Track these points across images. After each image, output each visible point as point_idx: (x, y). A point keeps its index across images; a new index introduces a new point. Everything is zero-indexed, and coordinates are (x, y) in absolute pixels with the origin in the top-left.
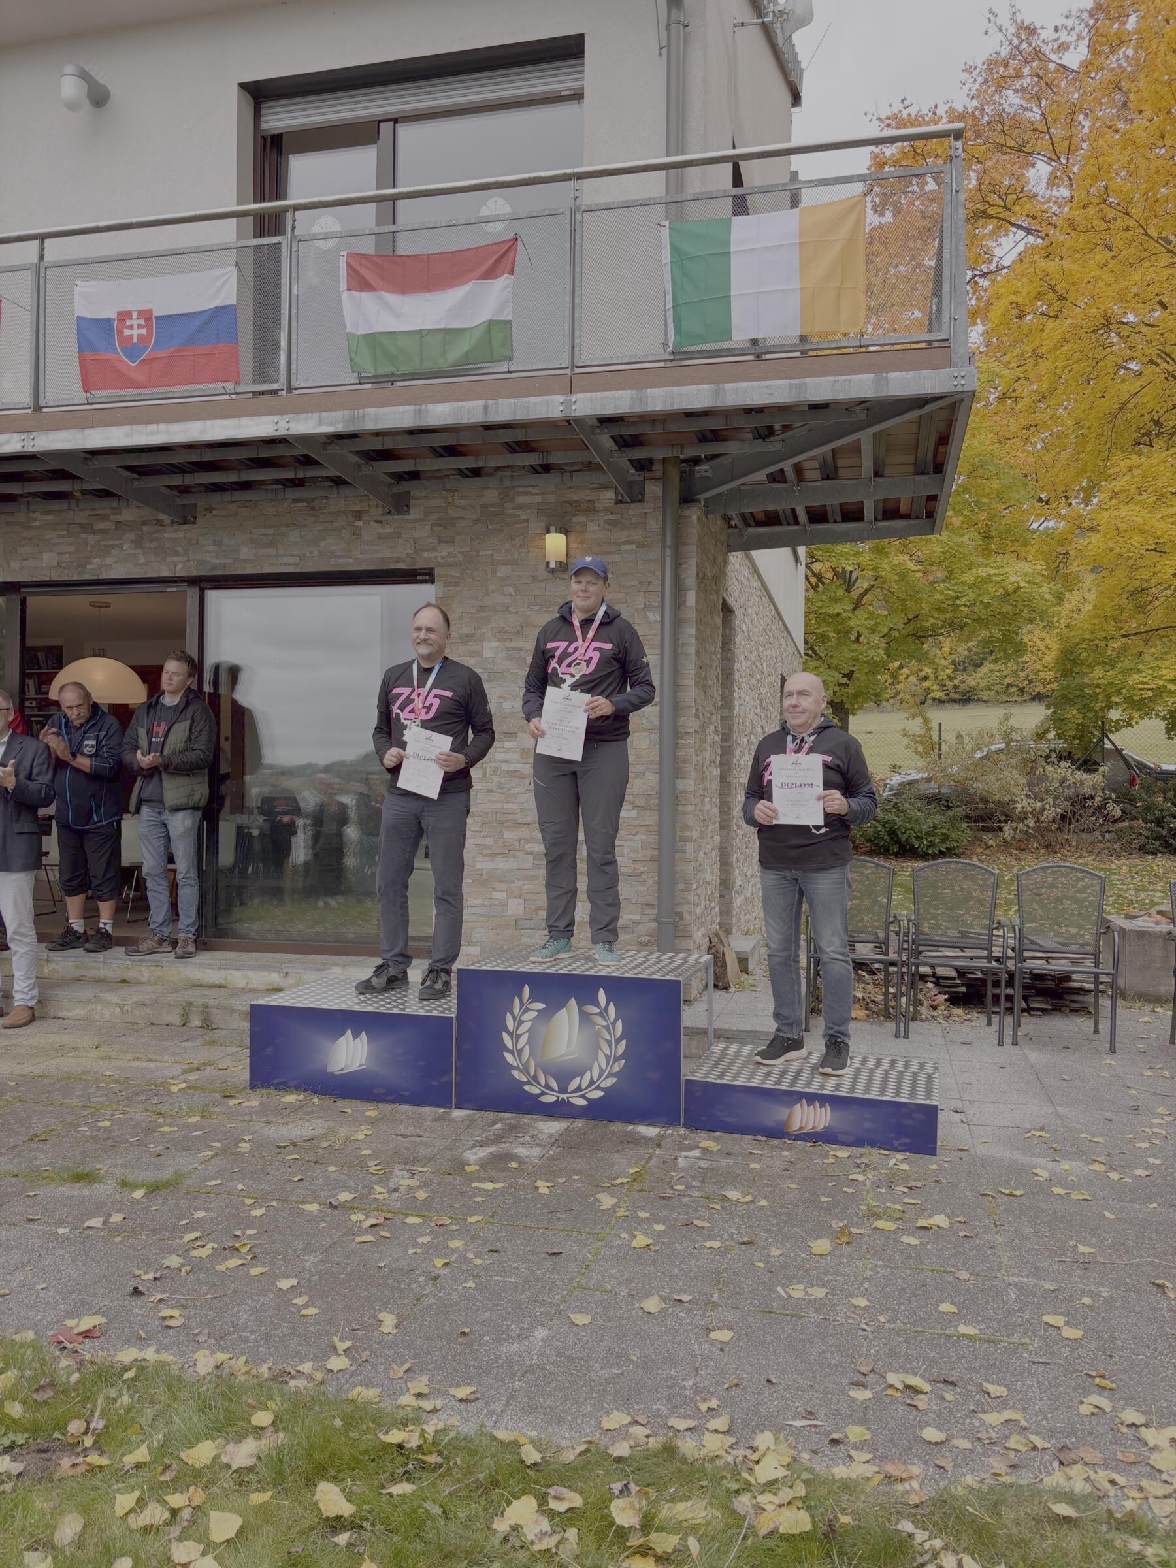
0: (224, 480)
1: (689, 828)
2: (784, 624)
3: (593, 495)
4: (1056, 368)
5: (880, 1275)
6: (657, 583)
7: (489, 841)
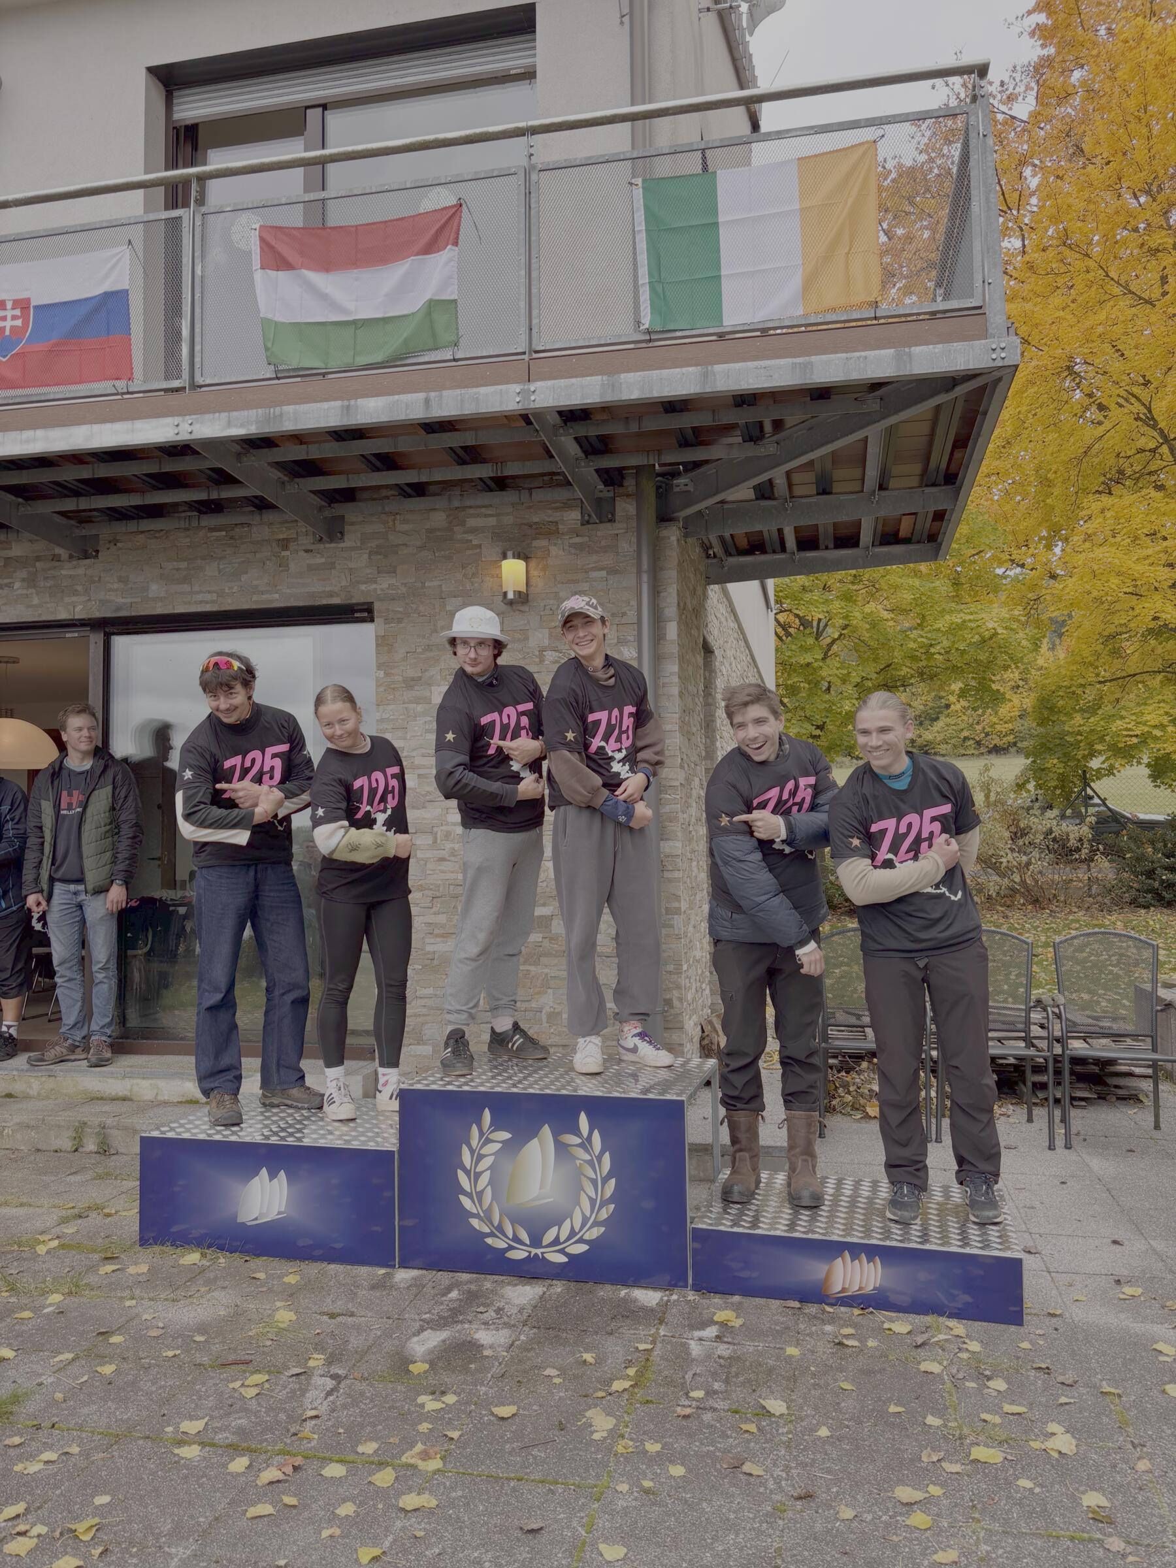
0: (127, 505)
1: (677, 898)
2: (759, 672)
3: (555, 516)
4: (1019, 412)
5: (1000, 1552)
6: (632, 616)
7: (442, 919)
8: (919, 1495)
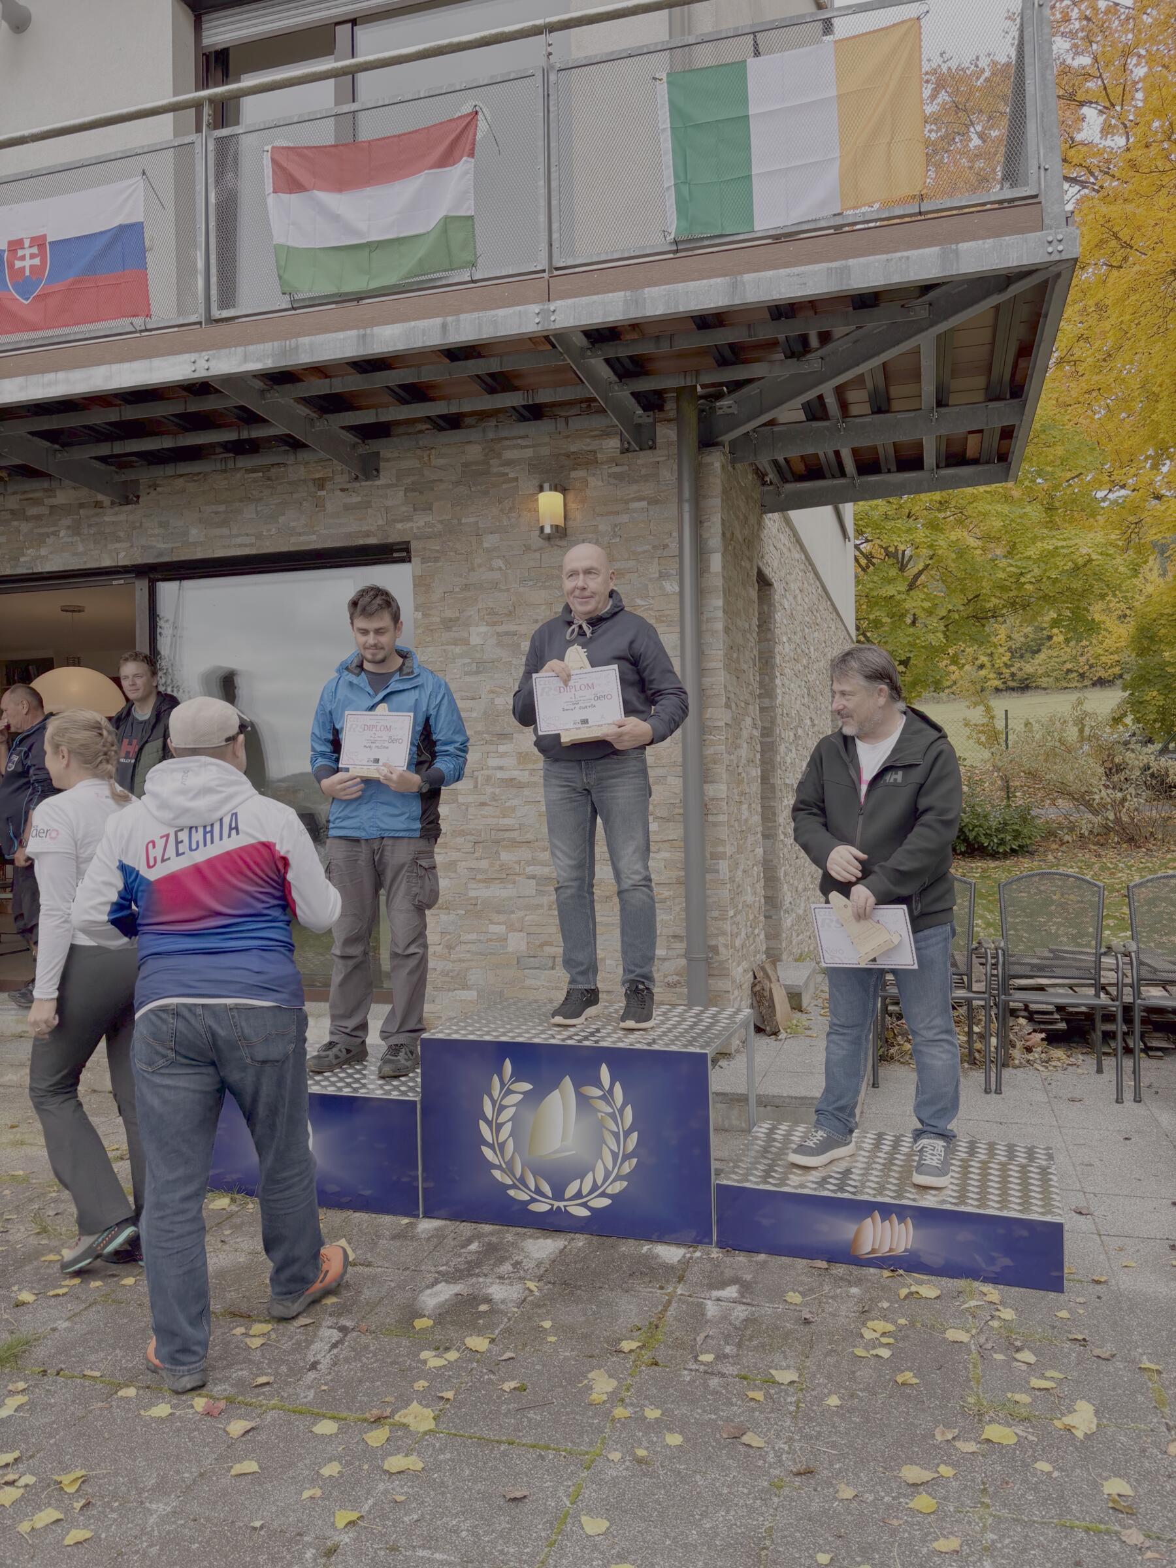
0: (159, 448)
1: (722, 842)
2: (833, 604)
3: (594, 445)
4: (1122, 322)
5: (1007, 1541)
6: (674, 546)
7: (484, 864)
8: (927, 1475)
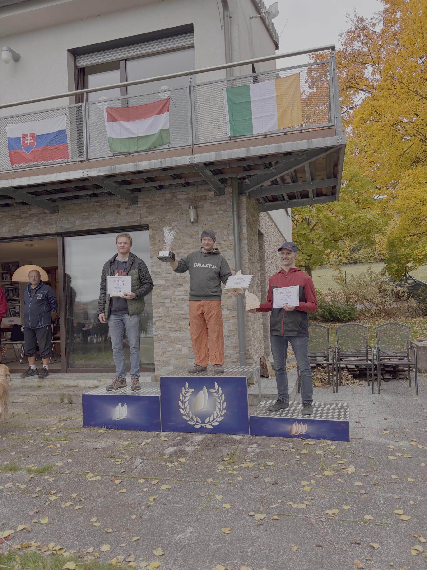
0: (68, 196)
1: (249, 316)
3: (206, 194)
4: (379, 140)
5: (328, 496)
6: (232, 225)
7: (174, 326)
8: (308, 483)
